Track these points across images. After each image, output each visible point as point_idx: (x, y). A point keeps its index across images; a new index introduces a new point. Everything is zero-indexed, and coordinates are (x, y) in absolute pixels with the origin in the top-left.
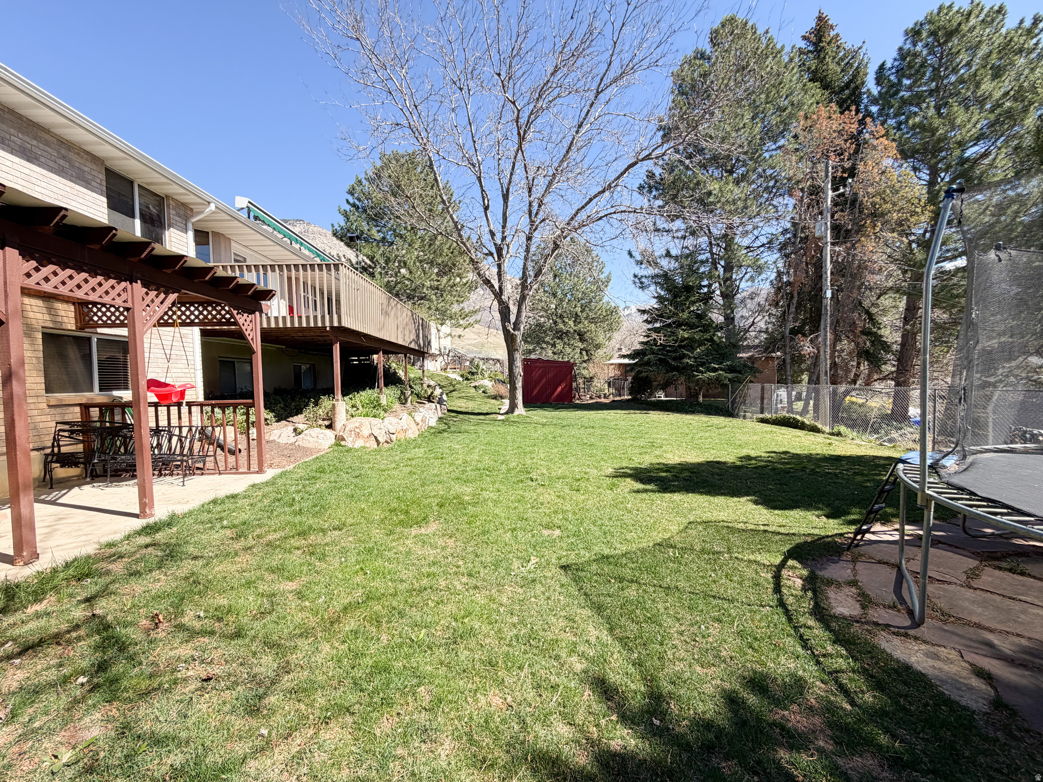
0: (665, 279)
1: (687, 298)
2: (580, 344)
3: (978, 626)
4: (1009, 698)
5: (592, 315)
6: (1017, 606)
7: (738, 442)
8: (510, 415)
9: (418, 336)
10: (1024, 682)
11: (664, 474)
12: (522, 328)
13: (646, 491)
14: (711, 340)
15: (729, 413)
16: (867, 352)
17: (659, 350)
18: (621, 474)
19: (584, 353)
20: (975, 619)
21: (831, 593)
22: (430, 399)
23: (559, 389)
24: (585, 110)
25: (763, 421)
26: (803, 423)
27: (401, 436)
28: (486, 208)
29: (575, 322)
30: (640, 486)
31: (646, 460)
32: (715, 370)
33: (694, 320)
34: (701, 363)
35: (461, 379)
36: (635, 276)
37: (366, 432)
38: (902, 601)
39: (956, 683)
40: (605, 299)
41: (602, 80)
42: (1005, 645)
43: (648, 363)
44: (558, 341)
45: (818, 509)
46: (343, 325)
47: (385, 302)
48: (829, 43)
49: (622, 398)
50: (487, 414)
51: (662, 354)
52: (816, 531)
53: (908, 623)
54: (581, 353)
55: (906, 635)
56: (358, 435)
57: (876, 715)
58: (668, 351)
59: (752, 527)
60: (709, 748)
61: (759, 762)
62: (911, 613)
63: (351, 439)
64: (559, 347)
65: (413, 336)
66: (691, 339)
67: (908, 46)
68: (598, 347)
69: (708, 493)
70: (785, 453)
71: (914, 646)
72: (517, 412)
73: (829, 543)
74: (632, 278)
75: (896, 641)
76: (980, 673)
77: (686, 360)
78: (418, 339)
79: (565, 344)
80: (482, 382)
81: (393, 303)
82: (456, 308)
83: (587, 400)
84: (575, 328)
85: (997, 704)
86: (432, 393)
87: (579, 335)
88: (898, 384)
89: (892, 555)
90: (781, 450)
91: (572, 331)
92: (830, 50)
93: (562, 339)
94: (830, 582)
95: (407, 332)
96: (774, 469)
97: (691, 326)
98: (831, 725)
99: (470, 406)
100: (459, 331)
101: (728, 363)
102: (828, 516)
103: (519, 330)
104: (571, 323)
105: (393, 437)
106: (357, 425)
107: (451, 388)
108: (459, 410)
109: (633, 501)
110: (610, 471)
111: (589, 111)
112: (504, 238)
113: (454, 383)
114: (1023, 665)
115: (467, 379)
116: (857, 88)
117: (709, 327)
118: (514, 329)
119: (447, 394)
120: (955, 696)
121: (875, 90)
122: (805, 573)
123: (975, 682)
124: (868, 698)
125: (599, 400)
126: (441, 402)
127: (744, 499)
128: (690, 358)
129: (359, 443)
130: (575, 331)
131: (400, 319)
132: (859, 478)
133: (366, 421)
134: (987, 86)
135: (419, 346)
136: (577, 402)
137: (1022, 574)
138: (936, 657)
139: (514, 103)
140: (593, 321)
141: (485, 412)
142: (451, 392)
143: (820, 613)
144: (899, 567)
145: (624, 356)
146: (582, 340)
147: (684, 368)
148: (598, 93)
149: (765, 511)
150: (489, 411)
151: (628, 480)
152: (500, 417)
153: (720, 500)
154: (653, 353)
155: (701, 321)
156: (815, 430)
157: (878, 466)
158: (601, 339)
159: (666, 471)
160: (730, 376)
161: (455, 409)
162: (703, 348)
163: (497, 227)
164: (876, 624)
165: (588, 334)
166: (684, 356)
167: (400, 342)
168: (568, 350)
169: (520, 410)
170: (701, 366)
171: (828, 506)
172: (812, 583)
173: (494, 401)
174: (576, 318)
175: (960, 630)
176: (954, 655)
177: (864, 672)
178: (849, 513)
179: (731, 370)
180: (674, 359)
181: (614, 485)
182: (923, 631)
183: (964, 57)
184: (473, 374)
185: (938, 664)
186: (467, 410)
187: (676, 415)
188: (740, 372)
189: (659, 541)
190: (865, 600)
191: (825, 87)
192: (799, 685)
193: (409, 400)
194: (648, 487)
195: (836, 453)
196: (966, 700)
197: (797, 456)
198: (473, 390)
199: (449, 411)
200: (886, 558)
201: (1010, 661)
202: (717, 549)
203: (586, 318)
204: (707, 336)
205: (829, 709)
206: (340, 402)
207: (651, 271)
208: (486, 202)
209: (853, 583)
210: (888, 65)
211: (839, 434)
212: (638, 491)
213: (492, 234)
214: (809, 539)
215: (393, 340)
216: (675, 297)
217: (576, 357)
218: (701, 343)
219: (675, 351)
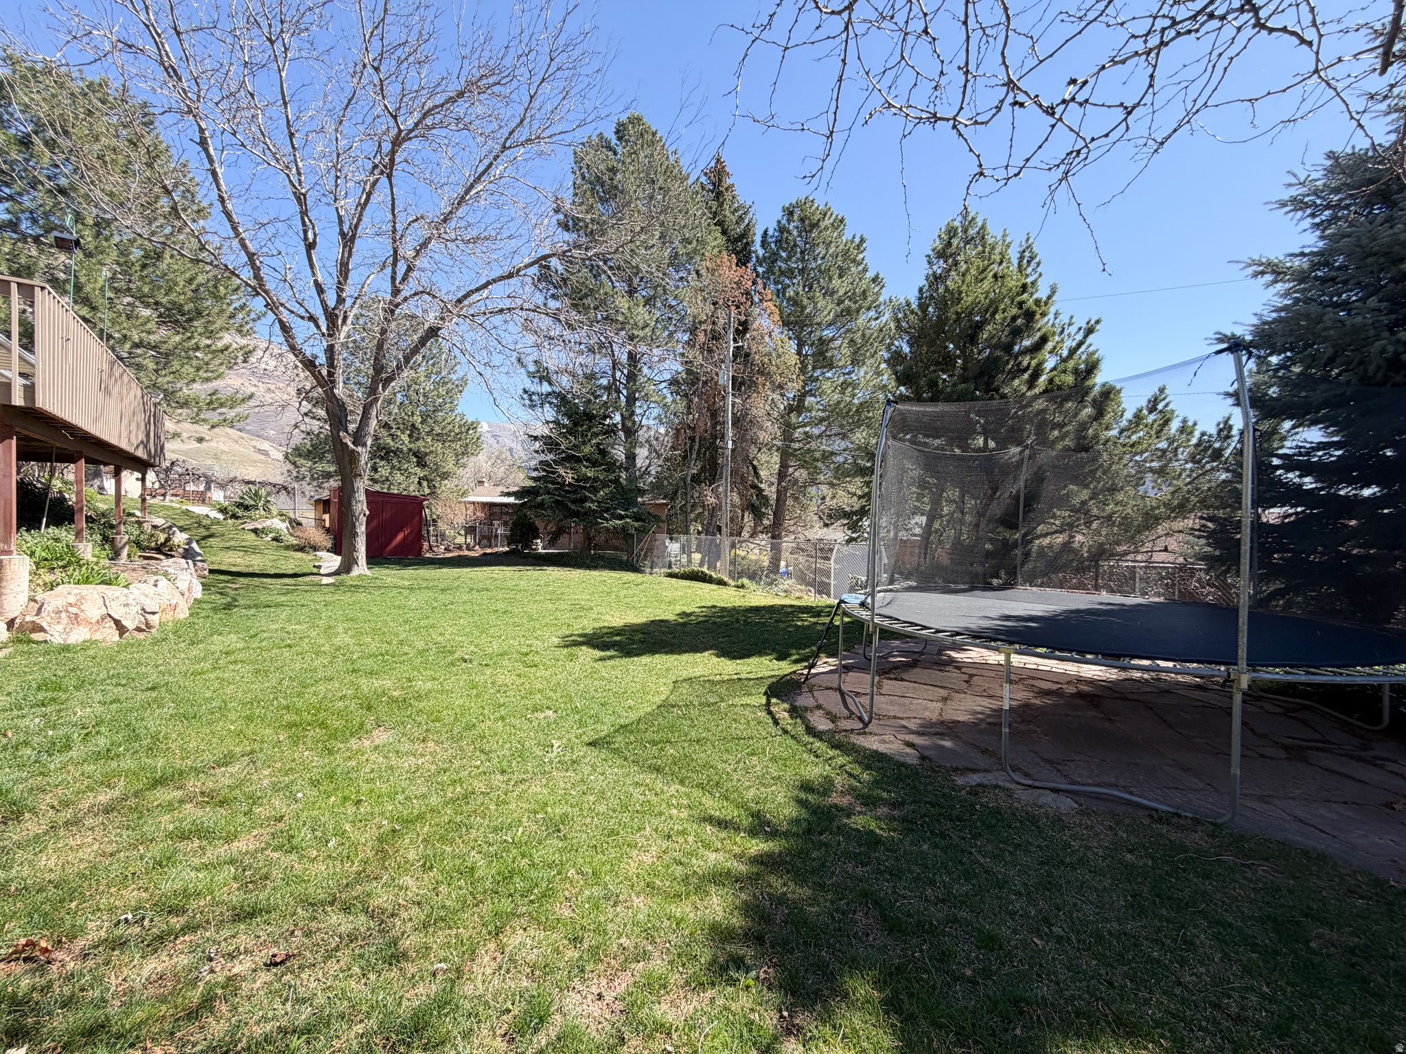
0: (562, 401)
1: (590, 428)
2: (418, 470)
3: (895, 717)
4: (927, 753)
5: (437, 430)
6: (907, 701)
7: (667, 600)
8: (344, 576)
9: (148, 435)
10: (927, 743)
11: (618, 638)
12: (369, 443)
13: (610, 658)
14: (616, 481)
15: (636, 570)
16: (753, 505)
17: (556, 489)
18: (572, 643)
19: (425, 484)
20: (892, 714)
21: (809, 715)
22: (165, 549)
23: (400, 537)
24: (486, 162)
25: (671, 575)
26: (711, 577)
27: (168, 617)
28: (310, 246)
29: (410, 436)
30: (599, 654)
31: (588, 625)
32: (621, 517)
33: (597, 456)
34: (606, 509)
35: (220, 516)
36: (525, 391)
37: (94, 611)
38: (852, 713)
39: (900, 754)
40: (459, 410)
41: (511, 133)
42: (912, 725)
43: (541, 505)
44: (383, 463)
45: (768, 654)
46: (39, 403)
47: (106, 367)
48: (727, 189)
49: (495, 550)
50: (295, 575)
51: (559, 495)
52: (776, 673)
53: (861, 726)
54: (419, 483)
55: (865, 733)
56: (75, 619)
57: (876, 784)
58: (568, 492)
59: (726, 678)
60: (809, 831)
61: (839, 828)
62: (860, 719)
63: (60, 628)
64: (384, 471)
65: (142, 436)
66: (595, 480)
67: (784, 222)
68: (445, 476)
69: (672, 652)
70: (714, 607)
71: (872, 738)
72: (356, 572)
73: (788, 681)
74: (521, 392)
75: (861, 738)
76: (910, 744)
77: (588, 504)
78: (148, 441)
79: (393, 467)
80: (268, 523)
81: (118, 370)
82: (199, 389)
83: (440, 552)
84: (412, 446)
85: (923, 758)
86: (168, 540)
87: (415, 455)
88: (773, 537)
89: (833, 680)
90: (709, 604)
91: (405, 449)
92: (728, 196)
93: (388, 461)
94: (806, 709)
95: (133, 426)
96: (715, 623)
97: (594, 464)
98: (857, 797)
99: (256, 563)
100: (203, 430)
101: (635, 510)
102: (778, 659)
103: (364, 445)
104: (405, 438)
105: (154, 620)
106: (72, 599)
107: (203, 532)
108: (233, 569)
109: (606, 669)
110: (556, 641)
111: (490, 165)
112: (340, 300)
113: (205, 522)
114: (924, 734)
115: (234, 516)
116: (747, 244)
117: (611, 466)
118: (354, 443)
119: (197, 542)
120: (902, 759)
121: (761, 252)
122: (786, 706)
123: (909, 750)
124: (866, 776)
125: (461, 553)
126: (188, 554)
127: (706, 654)
128: (593, 502)
129: (78, 636)
130: (410, 450)
131: (126, 402)
132: (782, 625)
133: (93, 592)
134: (836, 282)
135: (149, 454)
136: (428, 555)
137: (902, 680)
138: (884, 742)
139: (395, 117)
140: (440, 438)
141: (290, 572)
142: (204, 538)
143: (810, 731)
144: (839, 690)
145: (508, 494)
146: (421, 463)
147: (586, 513)
148: (504, 148)
149: (729, 662)
150: (297, 570)
151: (584, 648)
152: (325, 580)
153: (685, 657)
154: (548, 493)
155: (601, 458)
156: (721, 583)
157: (787, 614)
158: (449, 465)
159: (618, 635)
160: (636, 524)
161: (223, 568)
162: (607, 490)
163: (328, 278)
164: (846, 731)
165: (431, 457)
166: (585, 499)
167: (124, 445)
168: (399, 477)
169: (361, 568)
170: (606, 512)
171: (774, 650)
172: (794, 711)
173: (299, 555)
174: (412, 432)
175: (888, 723)
176: (892, 738)
177: (855, 761)
178: (791, 655)
179: (637, 518)
180: (574, 502)
181: (571, 654)
182: (870, 728)
183: (821, 250)
184: (247, 508)
185: (887, 746)
186: (251, 570)
187: (579, 571)
188: (643, 521)
189: (659, 703)
190: (833, 718)
191: (724, 233)
192: (828, 780)
193: (125, 552)
194: (608, 653)
195: (754, 604)
196: (909, 761)
197: (723, 609)
198: (252, 536)
199: (211, 571)
200: (829, 685)
201: (917, 733)
202: (712, 700)
203: (428, 434)
204: (612, 477)
205: (853, 789)
206: (14, 556)
207: (546, 388)
208: (310, 235)
209: (819, 707)
210: (770, 232)
211: (743, 586)
212: (602, 659)
213: (320, 289)
214: (774, 680)
215: (114, 441)
216: (576, 424)
217: (411, 489)
218: (605, 485)
219: (575, 492)
